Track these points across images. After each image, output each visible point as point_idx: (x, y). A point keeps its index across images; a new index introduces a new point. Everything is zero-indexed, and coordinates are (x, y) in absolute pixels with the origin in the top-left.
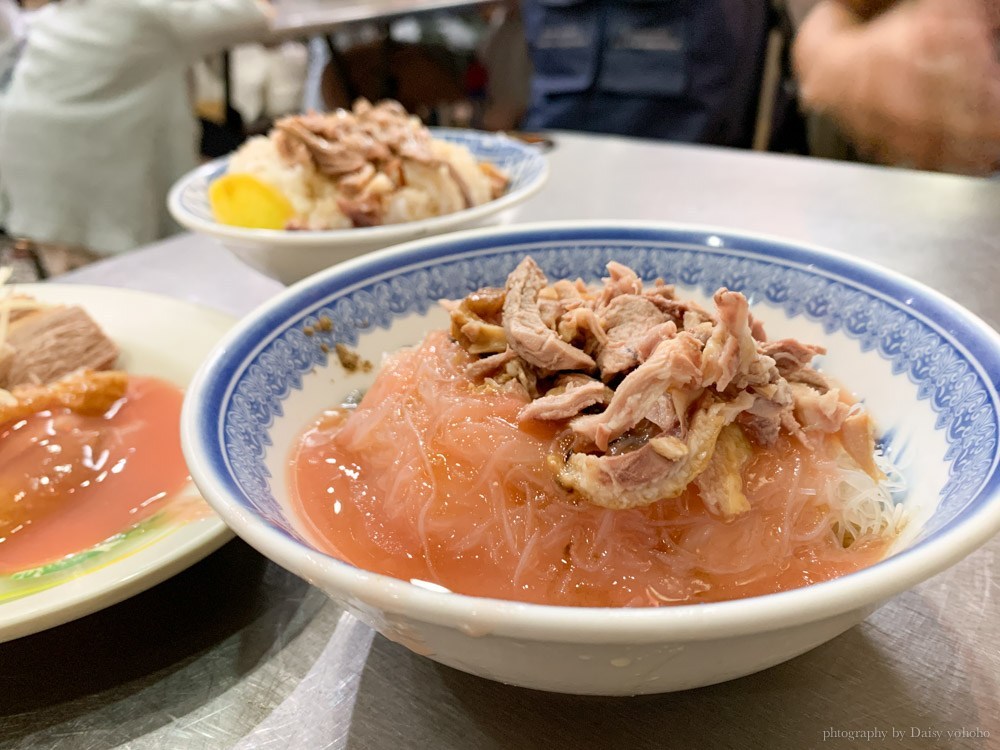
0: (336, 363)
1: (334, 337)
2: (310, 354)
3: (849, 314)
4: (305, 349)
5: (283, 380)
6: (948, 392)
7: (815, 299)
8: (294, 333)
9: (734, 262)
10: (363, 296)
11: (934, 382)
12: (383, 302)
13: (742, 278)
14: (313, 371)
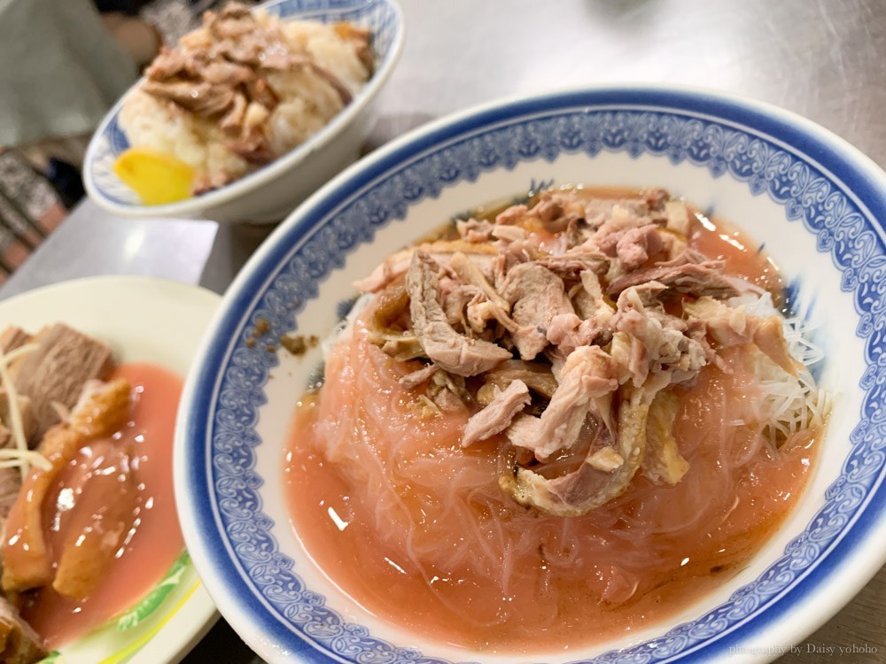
0: (286, 356)
1: (274, 333)
2: (261, 363)
3: (732, 156)
4: (255, 361)
5: (248, 405)
6: (847, 250)
7: (696, 143)
8: (240, 353)
9: (608, 117)
10: (283, 280)
11: (831, 234)
12: (303, 275)
13: (620, 132)
14: (270, 377)
